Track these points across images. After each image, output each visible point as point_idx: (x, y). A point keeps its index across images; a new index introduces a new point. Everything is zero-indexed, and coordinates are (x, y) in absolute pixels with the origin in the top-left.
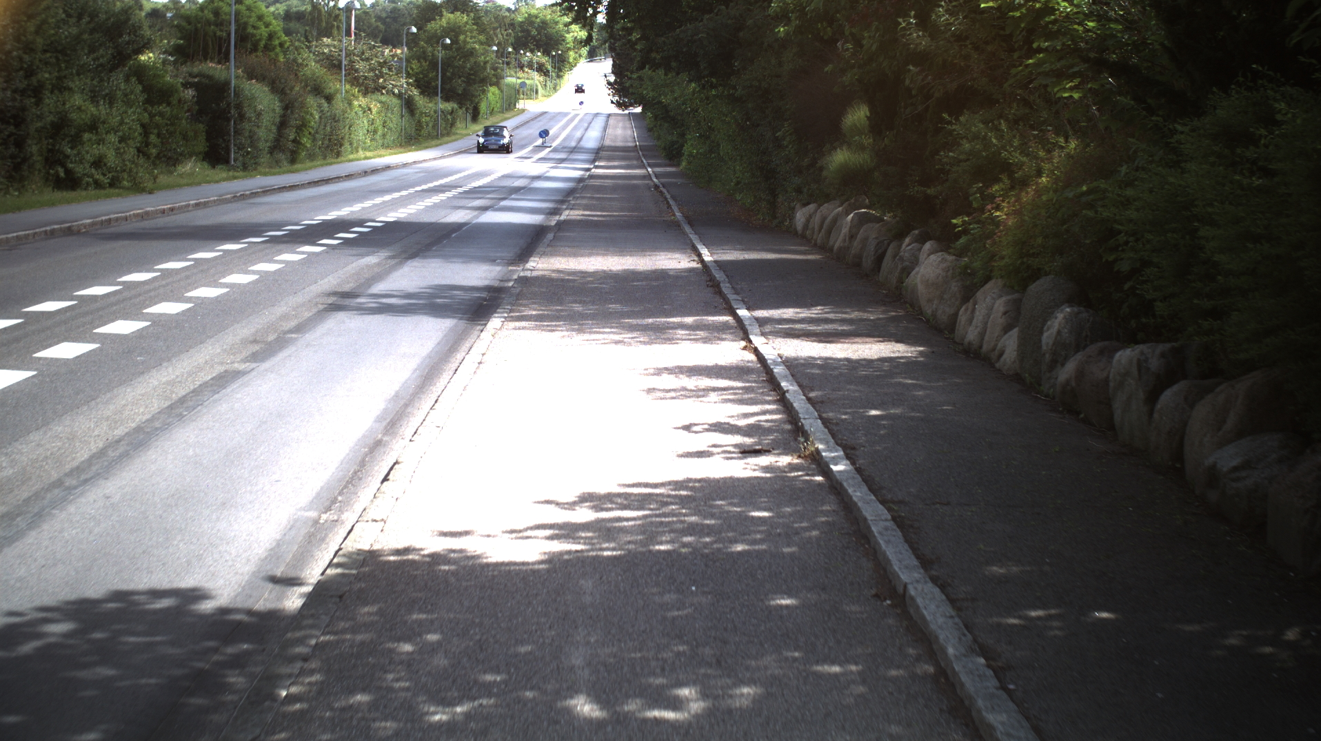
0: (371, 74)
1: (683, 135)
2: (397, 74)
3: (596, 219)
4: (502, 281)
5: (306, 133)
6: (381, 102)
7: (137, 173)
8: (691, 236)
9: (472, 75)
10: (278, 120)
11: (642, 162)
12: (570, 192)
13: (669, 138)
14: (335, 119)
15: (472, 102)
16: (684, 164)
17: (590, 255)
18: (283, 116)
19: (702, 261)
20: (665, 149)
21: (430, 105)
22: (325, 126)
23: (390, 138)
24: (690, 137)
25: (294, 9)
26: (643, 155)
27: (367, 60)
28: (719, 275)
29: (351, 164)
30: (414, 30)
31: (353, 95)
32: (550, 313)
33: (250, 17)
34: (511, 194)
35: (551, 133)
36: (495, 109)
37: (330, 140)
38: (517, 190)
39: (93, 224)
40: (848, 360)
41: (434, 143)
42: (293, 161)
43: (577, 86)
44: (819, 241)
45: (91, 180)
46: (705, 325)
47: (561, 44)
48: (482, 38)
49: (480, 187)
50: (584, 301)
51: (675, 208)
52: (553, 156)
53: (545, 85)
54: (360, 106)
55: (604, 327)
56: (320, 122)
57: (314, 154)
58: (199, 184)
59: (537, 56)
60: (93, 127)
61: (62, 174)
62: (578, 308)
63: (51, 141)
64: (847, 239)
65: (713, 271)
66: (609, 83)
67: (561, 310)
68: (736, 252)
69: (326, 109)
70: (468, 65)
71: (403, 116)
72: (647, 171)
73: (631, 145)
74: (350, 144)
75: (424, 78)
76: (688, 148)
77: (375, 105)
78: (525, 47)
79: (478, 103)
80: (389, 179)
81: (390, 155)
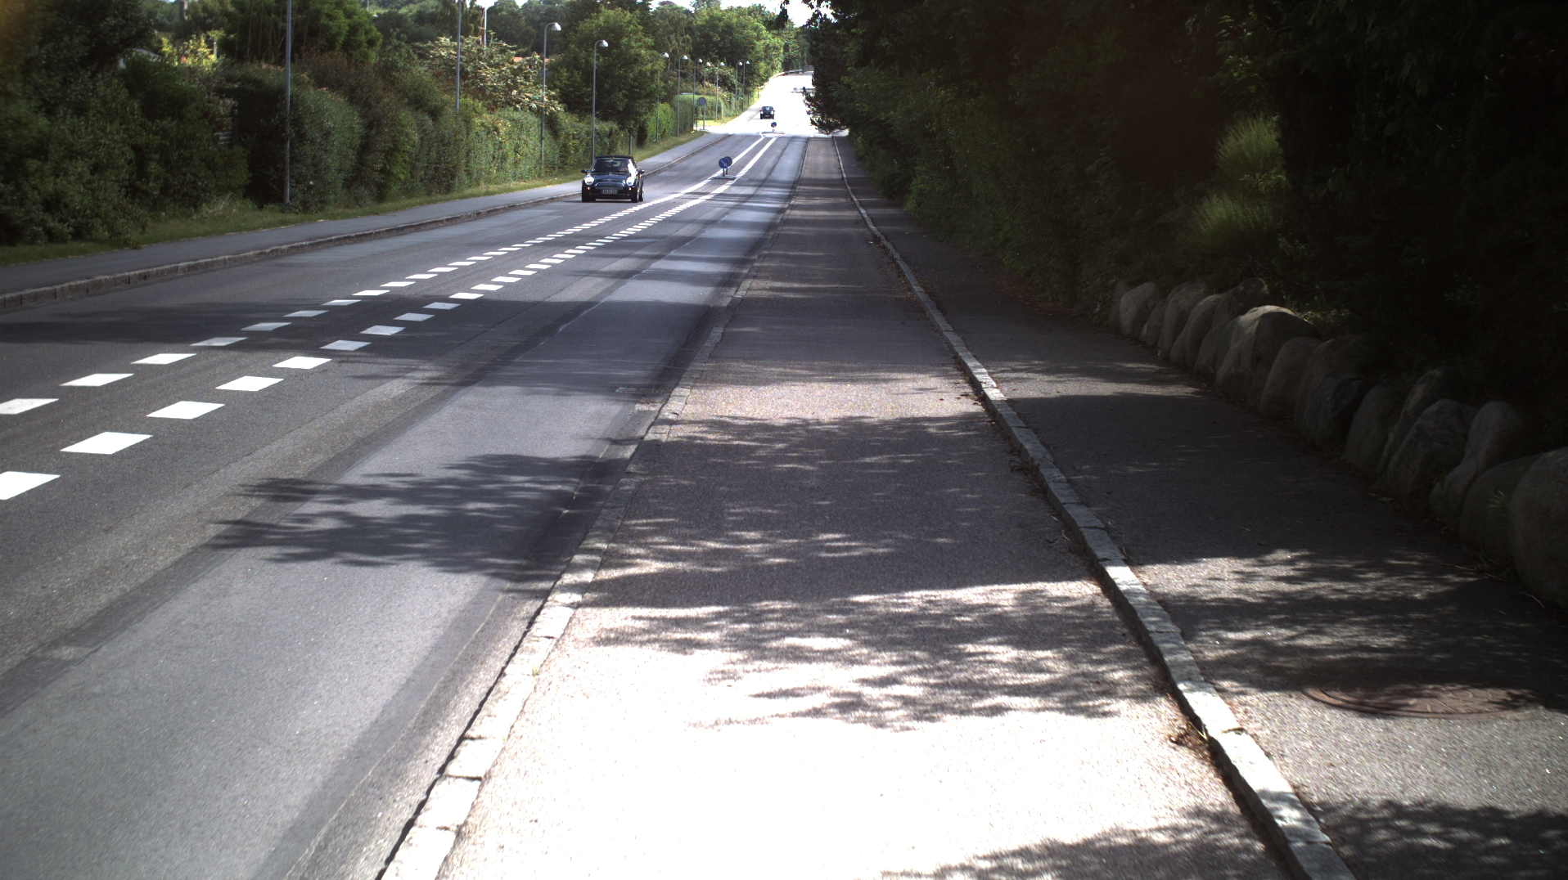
0: (502, 84)
1: (909, 167)
2: (535, 84)
3: (791, 296)
5: (399, 159)
6: (513, 120)
7: (116, 218)
9: (637, 87)
10: (357, 142)
11: (852, 200)
12: (755, 246)
13: (888, 169)
14: (443, 141)
15: (637, 121)
18: (366, 137)
19: (983, 398)
21: (581, 125)
22: (429, 151)
23: (524, 167)
24: (920, 169)
26: (853, 191)
27: (497, 65)
28: (1026, 446)
29: (463, 201)
30: (558, 28)
31: (475, 112)
32: (688, 567)
34: (671, 250)
35: (734, 161)
36: (667, 131)
37: (436, 169)
38: (679, 243)
42: (381, 196)
44: (1176, 354)
47: (750, 53)
48: (649, 40)
49: (630, 237)
52: (736, 190)
53: (730, 103)
54: (483, 124)
56: (422, 145)
57: (412, 188)
58: (222, 233)
59: (721, 67)
64: (1245, 359)
66: (809, 98)
67: (717, 556)
69: (431, 128)
70: (631, 75)
71: (542, 139)
72: (861, 212)
73: (836, 176)
74: (469, 174)
75: (574, 92)
76: (918, 184)
77: (505, 125)
78: (706, 56)
79: (644, 122)
80: (508, 225)
81: (521, 189)
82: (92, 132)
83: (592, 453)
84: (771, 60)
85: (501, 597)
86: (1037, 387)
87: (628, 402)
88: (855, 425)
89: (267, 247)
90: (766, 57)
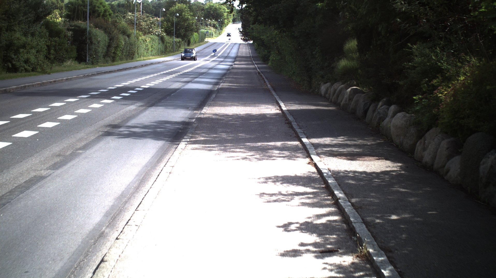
0: (147, 27)
1: (269, 52)
2: (157, 27)
3: (234, 87)
4: (190, 118)
5: (119, 49)
6: (150, 38)
7: (43, 66)
8: (275, 96)
9: (188, 28)
10: (107, 44)
11: (253, 62)
12: (224, 75)
13: (264, 53)
14: (131, 44)
15: (187, 38)
16: (270, 64)
17: (231, 105)
18: (109, 43)
19: (281, 110)
20: (262, 57)
21: (171, 39)
22: (127, 47)
23: (154, 52)
24: (273, 53)
25: (122, 3)
26: (253, 60)
27: (146, 21)
28: (290, 118)
29: (137, 62)
30: (164, 10)
31: (140, 35)
32: (210, 139)
33: (97, 3)
34: (200, 76)
35: (217, 50)
36: (197, 41)
37: (129, 52)
38: (202, 74)
39: (16, 88)
40: (365, 173)
41: (172, 54)
42: (113, 61)
43: (228, 34)
44: (333, 100)
45: (23, 68)
46: (287, 147)
47: (222, 17)
48: (192, 13)
49: (188, 72)
50: (227, 131)
51: (267, 83)
52: (218, 59)
53: (216, 32)
54: (142, 39)
55: (236, 148)
56: (125, 45)
57: (122, 58)
58: (71, 70)
59: (213, 21)
60: (24, 46)
61: (10, 66)
62: (224, 135)
63: (5, 52)
64: (347, 100)
65: (287, 116)
66: (240, 32)
67: (216, 137)
68: (296, 105)
69: (128, 40)
70: (186, 24)
71: (159, 43)
72: (255, 66)
73: (249, 55)
74: (138, 54)
75: (168, 29)
76: (272, 57)
77: (148, 39)
78: (208, 18)
79: (190, 39)
80: (151, 69)
81: (153, 59)
82: (37, 41)
83: (185, 120)
84: (229, 19)
85: (169, 145)
86: (295, 107)
87: (192, 111)
88: (249, 115)
89: (86, 74)
90: (227, 18)
